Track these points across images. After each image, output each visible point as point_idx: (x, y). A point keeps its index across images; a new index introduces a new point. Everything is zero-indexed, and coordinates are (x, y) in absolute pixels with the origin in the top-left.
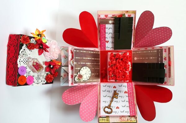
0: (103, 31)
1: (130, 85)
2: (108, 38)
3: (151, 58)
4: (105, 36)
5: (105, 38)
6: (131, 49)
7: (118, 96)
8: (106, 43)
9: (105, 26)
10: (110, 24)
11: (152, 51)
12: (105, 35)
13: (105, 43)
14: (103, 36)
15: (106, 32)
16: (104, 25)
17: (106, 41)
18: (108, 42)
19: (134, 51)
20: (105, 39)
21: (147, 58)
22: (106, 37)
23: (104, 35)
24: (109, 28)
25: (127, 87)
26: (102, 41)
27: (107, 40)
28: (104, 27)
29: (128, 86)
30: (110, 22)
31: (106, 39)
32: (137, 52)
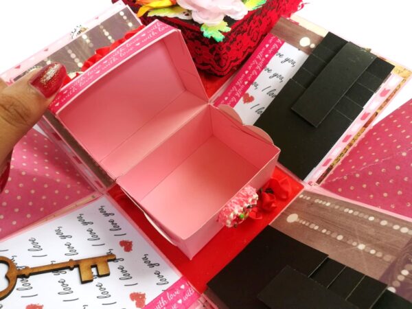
0: (264, 56)
1: (184, 293)
2: (261, 87)
3: (361, 247)
4: (255, 77)
5: (251, 82)
6: (303, 179)
7: (97, 281)
8: (242, 99)
9: (280, 46)
10: (300, 48)
11: (384, 223)
12: (259, 72)
13: (238, 99)
14: (250, 73)
15: (268, 66)
16: (279, 41)
17: (248, 94)
18: (249, 99)
19: (307, 193)
20: (247, 87)
21: (340, 238)
22: (257, 81)
23: (254, 72)
24: (287, 60)
25: (166, 287)
26: (234, 88)
27: (251, 91)
28: (275, 46)
29: (171, 290)
30: (305, 42)
31: (252, 87)
32: (317, 201)
